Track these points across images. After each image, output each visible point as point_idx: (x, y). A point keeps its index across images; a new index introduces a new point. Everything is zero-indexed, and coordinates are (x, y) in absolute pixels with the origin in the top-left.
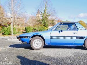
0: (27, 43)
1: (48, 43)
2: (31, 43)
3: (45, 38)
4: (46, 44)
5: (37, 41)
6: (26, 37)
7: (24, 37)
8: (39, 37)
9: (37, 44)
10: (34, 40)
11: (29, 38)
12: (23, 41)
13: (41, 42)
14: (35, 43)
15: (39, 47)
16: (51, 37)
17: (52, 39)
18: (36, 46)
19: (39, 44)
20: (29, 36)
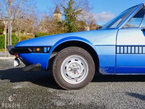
0: (42, 68)
1: (110, 69)
2: (54, 68)
3: (99, 53)
4: (102, 71)
5: (73, 61)
6: (38, 49)
7: (30, 50)
8: (80, 49)
9: (75, 71)
11: (48, 52)
12: (27, 62)
13: (86, 65)
14: (66, 68)
15: (80, 81)
16: (118, 48)
17: (120, 53)
18: (70, 76)
19: (78, 70)
20: (47, 47)
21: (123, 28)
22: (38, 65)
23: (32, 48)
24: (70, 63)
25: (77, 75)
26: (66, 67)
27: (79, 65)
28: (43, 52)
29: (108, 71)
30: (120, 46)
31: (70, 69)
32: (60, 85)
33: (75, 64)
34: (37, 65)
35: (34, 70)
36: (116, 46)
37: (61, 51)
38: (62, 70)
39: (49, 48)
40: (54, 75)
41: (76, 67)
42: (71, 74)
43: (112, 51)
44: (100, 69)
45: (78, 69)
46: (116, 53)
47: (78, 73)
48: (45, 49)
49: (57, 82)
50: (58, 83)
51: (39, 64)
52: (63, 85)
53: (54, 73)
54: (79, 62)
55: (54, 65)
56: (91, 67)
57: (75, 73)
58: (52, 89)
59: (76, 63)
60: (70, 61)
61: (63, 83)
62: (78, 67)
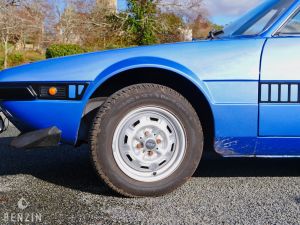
0: (64, 140)
1: (241, 143)
2: (94, 140)
3: (213, 101)
4: (221, 149)
5: (145, 121)
6: (53, 90)
7: (33, 93)
8: (164, 91)
9: (149, 147)
10: (121, 113)
11: (79, 97)
12: (25, 125)
13: (179, 132)
14: (126, 141)
15: (164, 173)
16: (265, 87)
17: (269, 101)
18: (138, 162)
19: (160, 146)
20: (77, 84)
21: (278, 35)
22: (54, 130)
23: (37, 85)
24: (138, 126)
25: (155, 159)
26: (126, 137)
27: (161, 132)
28: (67, 98)
29: (237, 148)
30: (270, 83)
31: (136, 143)
32: (111, 185)
33: (150, 131)
34: (50, 133)
35: (43, 144)
36: (260, 83)
37: (114, 95)
38: (115, 146)
39: (81, 88)
40: (95, 159)
41: (153, 138)
42: (140, 156)
43: (248, 96)
44: (216, 143)
45: (159, 141)
46: (259, 101)
47: (159, 154)
48: (72, 88)
49: (103, 176)
50: (107, 179)
51: (54, 127)
52: (119, 185)
53: (94, 153)
54: (162, 125)
55: (95, 133)
56: (194, 137)
57: (150, 153)
58: (89, 195)
59: (153, 128)
60: (138, 122)
61: (120, 180)
62: (160, 137)
